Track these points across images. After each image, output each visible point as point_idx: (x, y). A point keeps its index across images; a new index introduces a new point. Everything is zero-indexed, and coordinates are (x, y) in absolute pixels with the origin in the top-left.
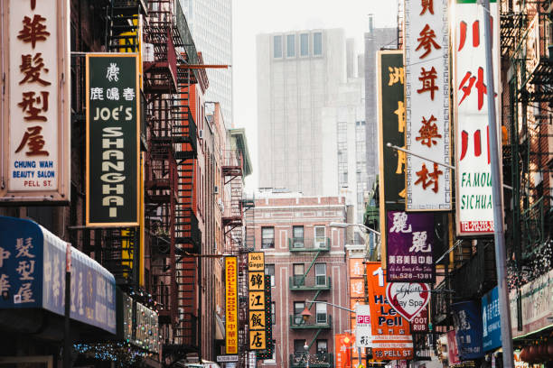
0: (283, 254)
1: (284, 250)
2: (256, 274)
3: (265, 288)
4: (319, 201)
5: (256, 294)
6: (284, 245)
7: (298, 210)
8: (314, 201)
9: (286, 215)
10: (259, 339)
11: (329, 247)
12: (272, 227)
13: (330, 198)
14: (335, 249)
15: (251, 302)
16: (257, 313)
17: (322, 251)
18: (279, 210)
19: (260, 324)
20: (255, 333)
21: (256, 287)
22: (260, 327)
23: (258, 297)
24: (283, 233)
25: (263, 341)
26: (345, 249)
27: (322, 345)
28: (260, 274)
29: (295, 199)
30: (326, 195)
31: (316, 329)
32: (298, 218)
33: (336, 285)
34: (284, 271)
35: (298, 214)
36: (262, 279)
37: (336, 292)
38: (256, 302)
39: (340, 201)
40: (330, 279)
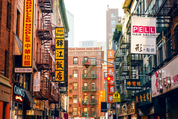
0: (80, 66)
1: (81, 65)
2: (60, 40)
3: (65, 47)
4: (93, 49)
5: (60, 51)
6: (81, 63)
7: (86, 52)
8: (91, 49)
9: (82, 53)
10: (60, 75)
11: (96, 64)
12: (77, 57)
13: (97, 48)
14: (98, 65)
15: (56, 55)
16: (60, 61)
17: (94, 65)
18: (79, 52)
19: (61, 67)
20: (58, 72)
21: (59, 47)
22: (61, 69)
23: (61, 52)
24: (81, 59)
25: (63, 76)
26: (101, 65)
27: (93, 97)
29: (85, 48)
30: (96, 47)
31: (91, 92)
32: (86, 54)
33: (98, 77)
35: (86, 53)
36: (63, 42)
37: (98, 79)
38: (59, 55)
39: (100, 49)
40: (96, 75)
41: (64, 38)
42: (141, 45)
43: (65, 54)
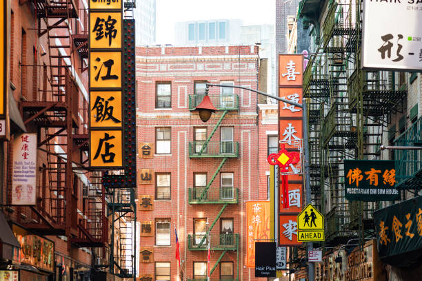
0: (181, 115)
1: (183, 111)
2: (105, 16)
3: (124, 43)
4: (227, 52)
5: (105, 57)
6: (182, 104)
7: (201, 62)
8: (221, 50)
9: (186, 67)
10: (108, 147)
11: (239, 106)
12: (169, 82)
13: (240, 47)
14: (245, 110)
15: (94, 73)
16: (105, 96)
17: (229, 111)
18: (177, 61)
19: (111, 117)
20: (101, 135)
21: (104, 43)
22: (110, 123)
23: (109, 64)
24: (182, 90)
25: (117, 150)
26: (258, 108)
27: (227, 225)
28: (115, 16)
29: (197, 48)
30: (238, 44)
31: (222, 205)
32: (201, 71)
33: (246, 153)
34: (182, 135)
35: (200, 67)
36: (118, 26)
37: (246, 161)
38: (104, 73)
39: (252, 51)
40: (239, 145)
41: (120, 11)
42: (401, 37)
43: (124, 71)
